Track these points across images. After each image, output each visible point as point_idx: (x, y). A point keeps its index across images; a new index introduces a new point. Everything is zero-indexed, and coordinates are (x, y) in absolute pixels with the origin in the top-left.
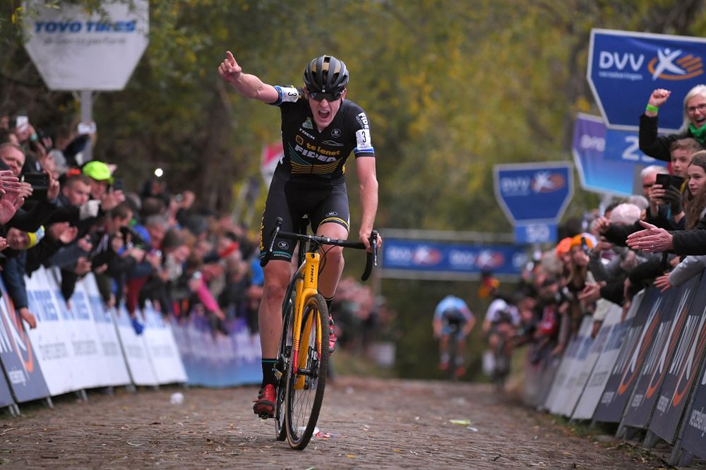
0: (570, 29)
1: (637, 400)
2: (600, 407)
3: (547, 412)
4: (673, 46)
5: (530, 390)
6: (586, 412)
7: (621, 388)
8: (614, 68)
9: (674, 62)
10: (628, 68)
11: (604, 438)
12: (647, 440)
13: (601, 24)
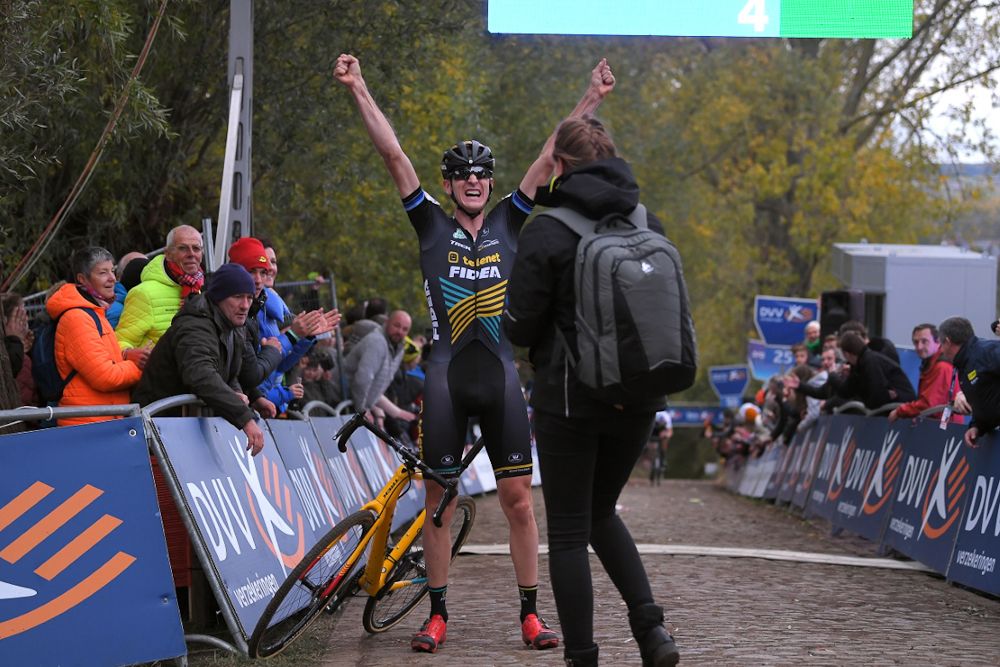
0: (744, 297)
1: (785, 487)
2: (767, 491)
3: (739, 494)
4: (798, 304)
5: (730, 483)
6: (760, 493)
7: (778, 480)
8: (767, 316)
9: (800, 312)
10: (775, 316)
11: (769, 506)
12: (791, 507)
13: (761, 293)
